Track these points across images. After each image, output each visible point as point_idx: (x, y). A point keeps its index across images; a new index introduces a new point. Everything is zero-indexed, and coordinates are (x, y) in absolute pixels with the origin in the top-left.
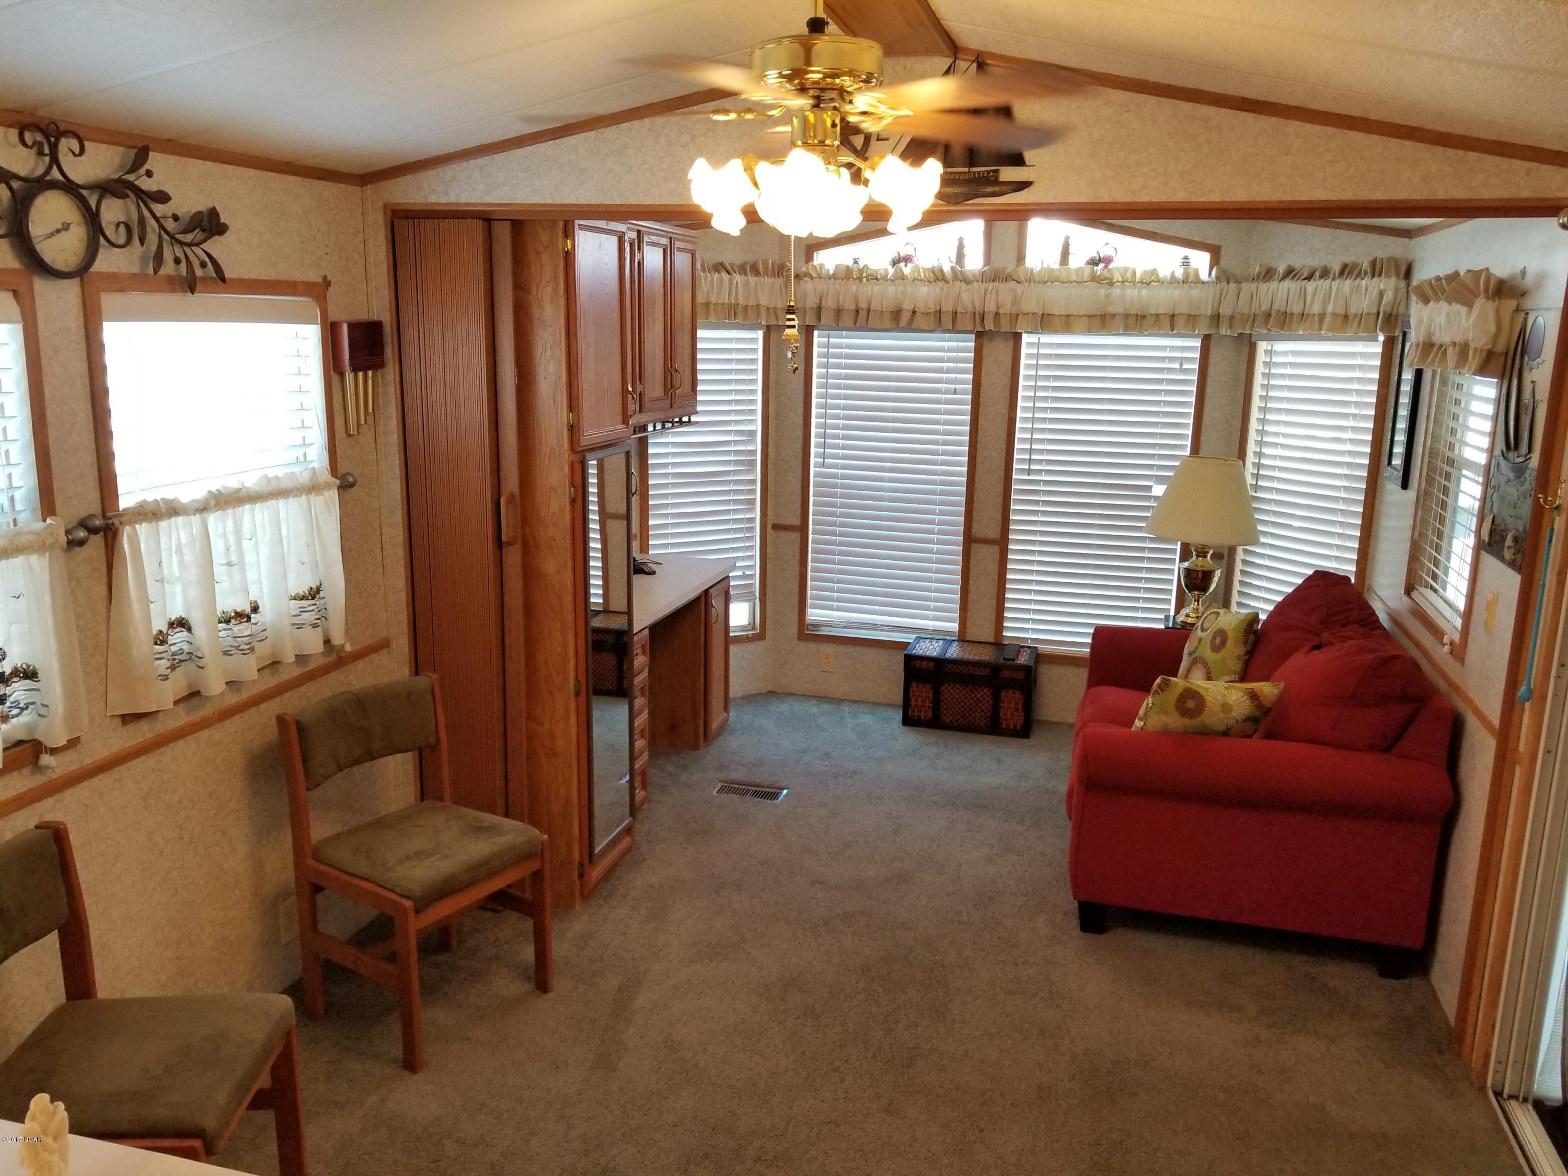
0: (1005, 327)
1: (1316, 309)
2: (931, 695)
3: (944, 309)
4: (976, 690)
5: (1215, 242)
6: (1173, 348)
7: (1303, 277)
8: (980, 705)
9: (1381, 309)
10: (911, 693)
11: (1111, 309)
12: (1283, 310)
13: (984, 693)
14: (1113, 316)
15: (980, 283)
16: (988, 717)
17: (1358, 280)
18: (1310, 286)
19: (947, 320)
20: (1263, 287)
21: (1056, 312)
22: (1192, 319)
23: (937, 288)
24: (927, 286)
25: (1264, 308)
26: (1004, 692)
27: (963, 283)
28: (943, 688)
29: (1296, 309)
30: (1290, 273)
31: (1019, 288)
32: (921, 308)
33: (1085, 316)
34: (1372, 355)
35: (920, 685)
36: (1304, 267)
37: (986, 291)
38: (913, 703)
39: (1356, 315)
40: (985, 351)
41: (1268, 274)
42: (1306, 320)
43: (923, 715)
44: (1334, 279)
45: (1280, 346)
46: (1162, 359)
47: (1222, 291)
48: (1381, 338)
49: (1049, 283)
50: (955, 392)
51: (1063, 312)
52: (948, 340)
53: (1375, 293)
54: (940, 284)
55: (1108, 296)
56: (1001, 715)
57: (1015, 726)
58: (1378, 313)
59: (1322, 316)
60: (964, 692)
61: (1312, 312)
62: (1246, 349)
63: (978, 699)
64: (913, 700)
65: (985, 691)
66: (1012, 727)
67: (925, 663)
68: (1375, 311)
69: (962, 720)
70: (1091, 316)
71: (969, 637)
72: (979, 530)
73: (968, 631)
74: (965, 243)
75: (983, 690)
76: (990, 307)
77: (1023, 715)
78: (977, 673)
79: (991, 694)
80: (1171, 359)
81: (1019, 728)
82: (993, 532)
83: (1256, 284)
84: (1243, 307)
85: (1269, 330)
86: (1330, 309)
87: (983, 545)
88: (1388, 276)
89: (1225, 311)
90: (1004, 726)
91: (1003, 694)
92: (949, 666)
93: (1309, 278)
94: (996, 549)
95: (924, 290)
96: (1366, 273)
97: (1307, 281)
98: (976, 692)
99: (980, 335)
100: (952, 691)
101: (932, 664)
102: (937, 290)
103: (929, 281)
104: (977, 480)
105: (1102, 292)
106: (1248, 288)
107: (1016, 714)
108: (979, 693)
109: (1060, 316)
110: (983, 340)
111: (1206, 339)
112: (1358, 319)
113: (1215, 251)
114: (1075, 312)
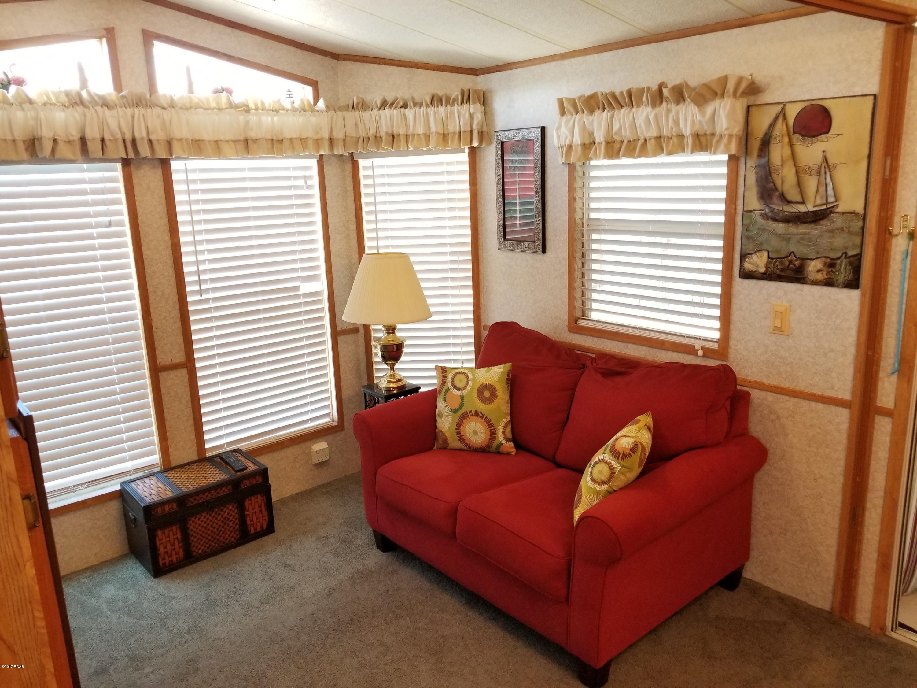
0: (162, 154)
1: (420, 130)
2: (179, 536)
3: (88, 135)
4: (222, 510)
5: (312, 77)
6: (295, 168)
7: (399, 106)
8: (228, 522)
9: (475, 127)
10: (158, 542)
11: (253, 135)
12: (390, 132)
13: (230, 511)
14: (255, 141)
15: (124, 108)
16: (237, 530)
17: (449, 107)
18: (410, 113)
19: (94, 148)
20: (366, 115)
21: (206, 137)
22: (317, 143)
23: (76, 114)
24: (64, 111)
25: (372, 132)
26: (247, 500)
27: (106, 108)
28: (191, 522)
29: (402, 131)
30: (384, 105)
31: (166, 115)
32: (61, 136)
33: (232, 141)
34: (461, 163)
35: (166, 531)
36: (397, 99)
37: (133, 117)
38: (162, 550)
39: (454, 133)
40: (135, 181)
41: (363, 106)
42: (413, 140)
43: (174, 558)
44: (427, 106)
45: (378, 161)
46: (288, 178)
47: (332, 118)
48: (467, 150)
49: (193, 110)
50: (110, 225)
51: (212, 138)
52: (88, 171)
53: (467, 115)
54: (80, 109)
55: (247, 123)
56: (248, 522)
57: (262, 527)
58: (472, 131)
59: (427, 136)
60: (210, 518)
61: (416, 132)
62: (349, 166)
63: (225, 518)
64: (162, 547)
65: (230, 507)
66: (259, 529)
67: (167, 508)
68: (469, 129)
69: (213, 544)
70: (235, 142)
71: (173, 462)
72: (163, 359)
73: (171, 457)
74: (84, 67)
75: (228, 508)
76: (140, 133)
77: (266, 514)
78: (219, 495)
79: (236, 508)
80: (296, 178)
81: (265, 527)
82: (179, 357)
83: (357, 112)
84: (351, 132)
85: (378, 149)
86: (433, 129)
87: (170, 372)
88: (474, 103)
89: (338, 135)
90: (253, 531)
91: (247, 503)
92: (192, 499)
93: (405, 106)
94: (184, 372)
95: (60, 116)
96: (454, 100)
97: (403, 109)
98: (222, 513)
99: (126, 163)
100: (199, 522)
101: (175, 505)
102: (77, 116)
103: (64, 105)
104: (152, 310)
105: (241, 118)
106: (351, 115)
107: (261, 516)
108: (225, 512)
109: (209, 141)
110: (133, 168)
111: (321, 158)
112: (457, 136)
113: (314, 84)
114: (222, 138)
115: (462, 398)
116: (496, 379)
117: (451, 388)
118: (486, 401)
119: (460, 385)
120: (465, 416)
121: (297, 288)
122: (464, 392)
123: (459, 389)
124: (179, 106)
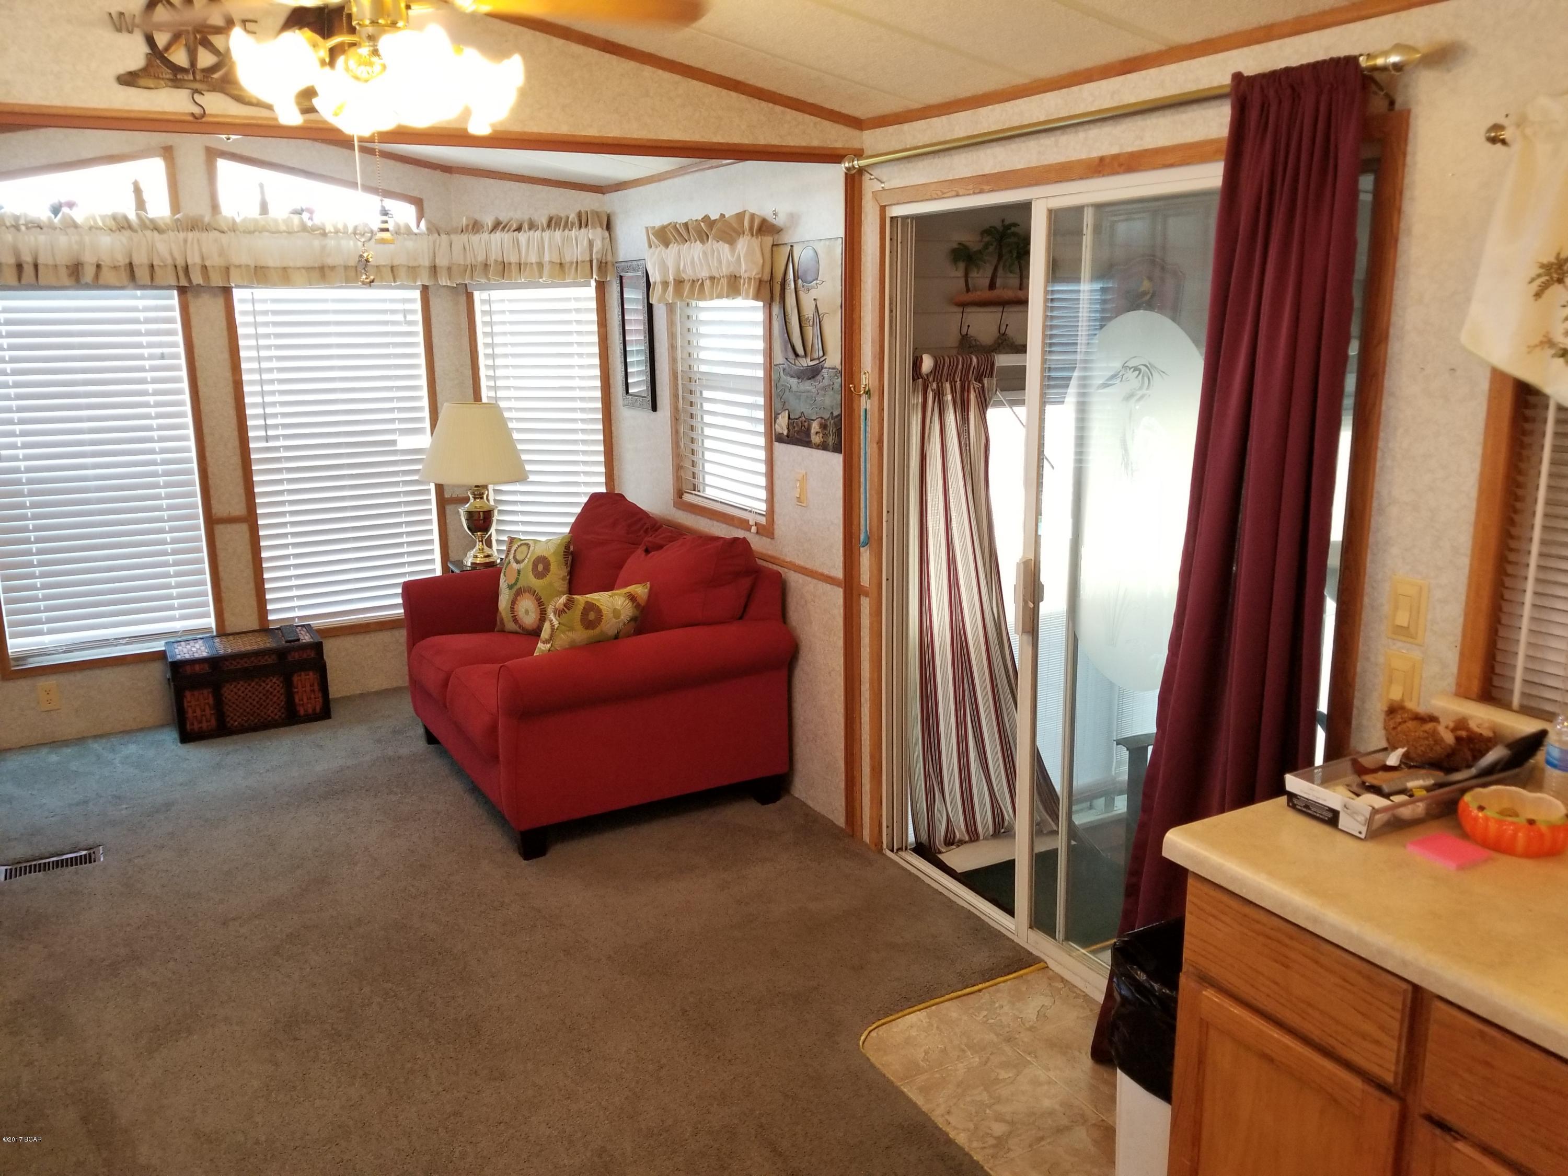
0: (217, 280)
1: (533, 259)
2: (211, 701)
3: (136, 261)
4: (264, 681)
5: (416, 194)
6: (393, 301)
7: (512, 229)
8: (270, 697)
9: (594, 257)
10: (186, 704)
11: (330, 261)
12: (500, 259)
13: (274, 684)
14: (333, 268)
15: (176, 232)
16: (282, 707)
17: (566, 231)
18: (522, 237)
19: (142, 274)
20: (475, 239)
21: (271, 263)
22: (413, 271)
23: (123, 238)
24: (110, 235)
25: (481, 258)
26: (296, 675)
27: (156, 233)
28: (225, 689)
29: (513, 259)
30: (497, 226)
31: (224, 239)
32: (106, 261)
33: (304, 268)
34: (588, 299)
35: (196, 693)
36: (511, 219)
37: (185, 241)
38: (190, 714)
39: (572, 263)
40: (192, 309)
41: (475, 227)
42: (525, 270)
43: (204, 726)
44: (543, 230)
45: (496, 294)
46: (385, 312)
47: (434, 242)
48: (593, 283)
49: (257, 233)
50: (162, 357)
51: (279, 264)
52: (141, 298)
53: (586, 243)
54: (127, 233)
55: (323, 248)
56: (297, 700)
57: (314, 710)
58: (591, 261)
59: (540, 265)
60: (249, 688)
61: (529, 261)
62: (463, 299)
63: (268, 691)
64: (190, 711)
65: (274, 680)
66: (310, 711)
67: (197, 667)
68: (588, 259)
69: (252, 718)
70: (309, 269)
71: (229, 630)
72: (219, 510)
73: (227, 623)
74: (142, 186)
75: (271, 681)
76: (194, 259)
77: (320, 695)
78: (261, 663)
79: (281, 682)
80: (393, 312)
81: (318, 709)
82: (239, 509)
83: (466, 236)
84: (458, 258)
85: (489, 279)
86: (547, 258)
87: (228, 525)
88: (594, 227)
89: (442, 262)
90: (302, 712)
91: (295, 678)
92: (227, 663)
93: (519, 229)
94: (244, 528)
95: (105, 241)
96: (573, 224)
97: (516, 232)
98: (263, 684)
99: (182, 291)
100: (235, 690)
101: (206, 666)
102: (124, 240)
103: (111, 230)
104: (207, 454)
105: (316, 243)
106: (459, 240)
107: (313, 696)
108: (267, 684)
109: (275, 268)
110: (190, 296)
111: (425, 290)
112: (574, 265)
113: (418, 203)
114: (291, 264)
115: (519, 572)
116: (552, 551)
117: (512, 561)
118: (539, 575)
119: (519, 557)
120: (519, 593)
121: (394, 442)
122: (522, 566)
123: (518, 562)
124: (241, 230)
